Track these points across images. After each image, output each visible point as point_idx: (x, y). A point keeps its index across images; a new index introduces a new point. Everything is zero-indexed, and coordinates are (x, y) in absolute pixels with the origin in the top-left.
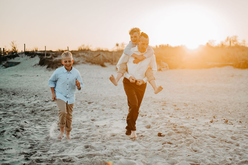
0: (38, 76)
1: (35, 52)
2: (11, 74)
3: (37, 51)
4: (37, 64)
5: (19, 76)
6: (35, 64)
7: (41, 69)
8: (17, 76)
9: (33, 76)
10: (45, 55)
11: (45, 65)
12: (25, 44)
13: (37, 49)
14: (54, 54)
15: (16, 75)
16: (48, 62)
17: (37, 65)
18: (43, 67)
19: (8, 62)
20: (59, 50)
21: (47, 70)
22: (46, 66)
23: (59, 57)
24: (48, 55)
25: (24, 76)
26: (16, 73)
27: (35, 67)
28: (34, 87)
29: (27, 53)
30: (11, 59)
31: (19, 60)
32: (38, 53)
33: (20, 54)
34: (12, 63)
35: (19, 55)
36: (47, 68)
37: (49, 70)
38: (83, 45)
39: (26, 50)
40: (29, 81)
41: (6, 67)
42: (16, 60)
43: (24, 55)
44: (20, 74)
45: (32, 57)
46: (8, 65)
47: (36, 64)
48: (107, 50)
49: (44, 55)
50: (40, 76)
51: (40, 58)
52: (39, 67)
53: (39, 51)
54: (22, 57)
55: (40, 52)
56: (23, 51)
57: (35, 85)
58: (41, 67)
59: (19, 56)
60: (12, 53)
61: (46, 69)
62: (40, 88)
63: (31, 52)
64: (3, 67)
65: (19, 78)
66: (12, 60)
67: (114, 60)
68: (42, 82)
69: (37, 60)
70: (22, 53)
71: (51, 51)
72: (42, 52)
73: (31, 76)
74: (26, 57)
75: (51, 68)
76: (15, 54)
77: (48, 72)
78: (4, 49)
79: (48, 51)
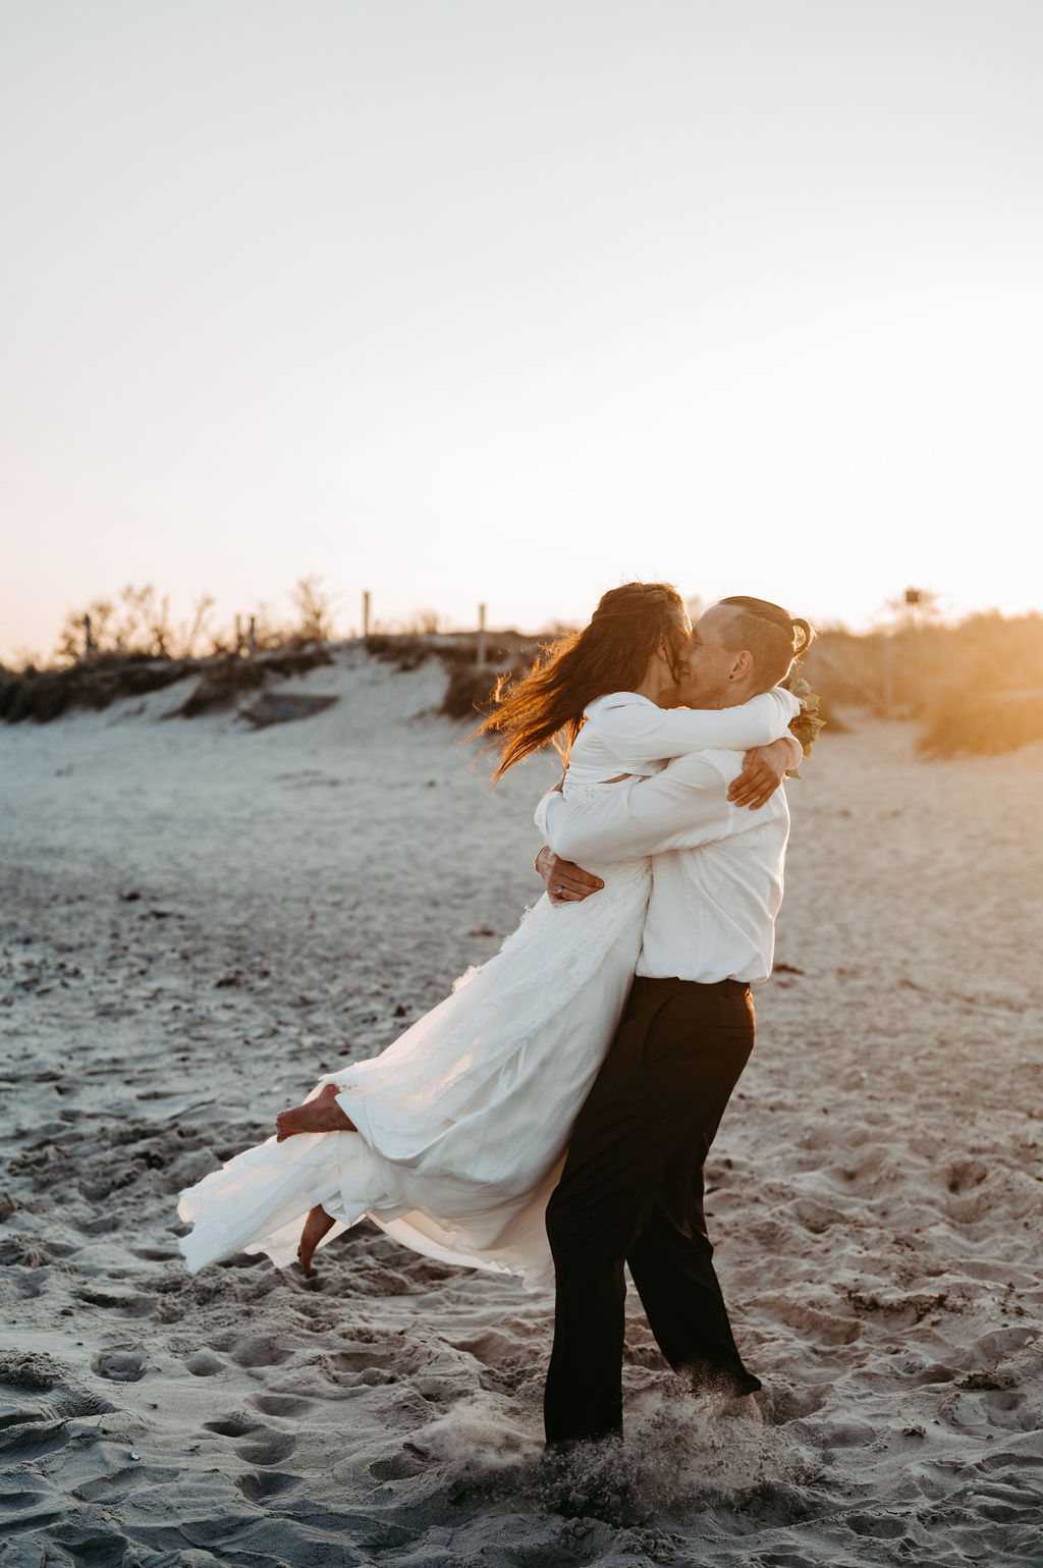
0: (432, 784)
1: (424, 639)
2: (283, 768)
3: (432, 632)
4: (433, 710)
5: (321, 783)
6: (415, 710)
7: (453, 740)
8: (313, 779)
9: (405, 785)
10: (481, 655)
11: (473, 720)
12: (367, 597)
13: (435, 620)
14: (526, 648)
15: (308, 779)
17: (431, 717)
18: (464, 725)
19: (269, 699)
21: (486, 751)
24: (493, 656)
25: (351, 781)
26: (310, 764)
27: (418, 724)
28: (406, 874)
29: (379, 646)
30: (287, 675)
31: (331, 681)
32: (441, 642)
33: (338, 649)
34: (295, 700)
35: (335, 656)
39: (372, 630)
40: (380, 823)
41: (259, 721)
42: (314, 683)
43: (360, 654)
44: (332, 771)
45: (406, 668)
46: (266, 711)
47: (427, 709)
48: (835, 628)
49: (471, 656)
50: (447, 783)
51: (449, 671)
52: (444, 727)
53: (443, 636)
54: (352, 667)
55: (452, 642)
56: (360, 633)
57: (411, 857)
58: (456, 727)
59: (329, 662)
60: (299, 642)
62: (441, 876)
63: (400, 638)
64: (244, 724)
65: (319, 795)
66: (294, 686)
68: (459, 829)
69: (432, 684)
70: (350, 645)
71: (512, 635)
72: (465, 642)
73: (391, 787)
74: (373, 668)
76: (309, 649)
78: (253, 620)
79: (496, 636)
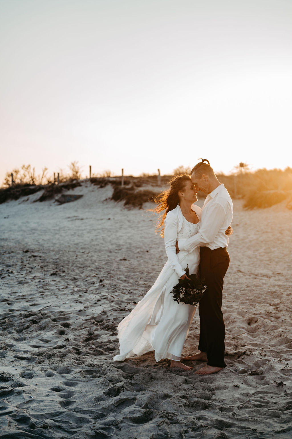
0: (109, 219)
1: (107, 179)
2: (68, 215)
3: (109, 177)
4: (109, 198)
5: (78, 219)
6: (105, 199)
7: (115, 207)
8: (76, 218)
9: (102, 219)
10: (123, 183)
11: (121, 201)
12: (90, 167)
13: (110, 173)
14: (135, 181)
15: (75, 218)
16: (127, 194)
17: (109, 200)
18: (118, 202)
19: (63, 196)
20: (144, 175)
21: (124, 209)
22: (123, 202)
23: (145, 186)
24: (126, 183)
25: (87, 218)
26: (75, 214)
27: (105, 202)
28: (103, 244)
29: (94, 181)
30: (69, 189)
31: (81, 191)
32: (111, 179)
33: (82, 182)
34: (71, 196)
35: (82, 184)
36: (126, 204)
37: (127, 208)
38: (181, 167)
39: (92, 176)
40: (95, 230)
41: (61, 202)
42: (76, 191)
43: (89, 183)
44: (81, 216)
45: (102, 187)
46: (63, 199)
47: (108, 198)
48: (221, 173)
49: (120, 183)
50: (114, 219)
51: (113, 188)
52: (112, 203)
53: (112, 177)
54: (86, 187)
55: (114, 179)
56: (89, 177)
57: (104, 239)
58: (116, 203)
59: (80, 186)
60: (72, 180)
61: (124, 207)
62: (112, 244)
63: (100, 178)
64: (56, 203)
65: (78, 223)
66: (70, 192)
67: (236, 190)
68: (117, 231)
69: (109, 191)
70: (86, 181)
71: (131, 177)
72: (118, 179)
73: (98, 220)
74: (93, 187)
75: (130, 205)
76: (75, 182)
77: (126, 211)
78: (59, 174)
79: (127, 177)
